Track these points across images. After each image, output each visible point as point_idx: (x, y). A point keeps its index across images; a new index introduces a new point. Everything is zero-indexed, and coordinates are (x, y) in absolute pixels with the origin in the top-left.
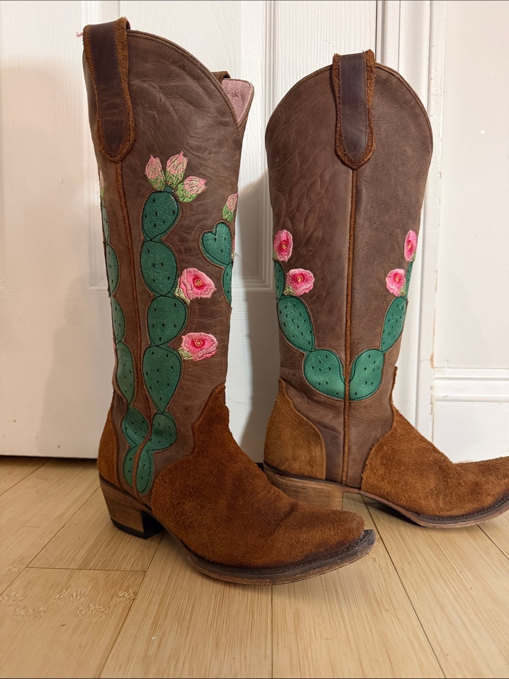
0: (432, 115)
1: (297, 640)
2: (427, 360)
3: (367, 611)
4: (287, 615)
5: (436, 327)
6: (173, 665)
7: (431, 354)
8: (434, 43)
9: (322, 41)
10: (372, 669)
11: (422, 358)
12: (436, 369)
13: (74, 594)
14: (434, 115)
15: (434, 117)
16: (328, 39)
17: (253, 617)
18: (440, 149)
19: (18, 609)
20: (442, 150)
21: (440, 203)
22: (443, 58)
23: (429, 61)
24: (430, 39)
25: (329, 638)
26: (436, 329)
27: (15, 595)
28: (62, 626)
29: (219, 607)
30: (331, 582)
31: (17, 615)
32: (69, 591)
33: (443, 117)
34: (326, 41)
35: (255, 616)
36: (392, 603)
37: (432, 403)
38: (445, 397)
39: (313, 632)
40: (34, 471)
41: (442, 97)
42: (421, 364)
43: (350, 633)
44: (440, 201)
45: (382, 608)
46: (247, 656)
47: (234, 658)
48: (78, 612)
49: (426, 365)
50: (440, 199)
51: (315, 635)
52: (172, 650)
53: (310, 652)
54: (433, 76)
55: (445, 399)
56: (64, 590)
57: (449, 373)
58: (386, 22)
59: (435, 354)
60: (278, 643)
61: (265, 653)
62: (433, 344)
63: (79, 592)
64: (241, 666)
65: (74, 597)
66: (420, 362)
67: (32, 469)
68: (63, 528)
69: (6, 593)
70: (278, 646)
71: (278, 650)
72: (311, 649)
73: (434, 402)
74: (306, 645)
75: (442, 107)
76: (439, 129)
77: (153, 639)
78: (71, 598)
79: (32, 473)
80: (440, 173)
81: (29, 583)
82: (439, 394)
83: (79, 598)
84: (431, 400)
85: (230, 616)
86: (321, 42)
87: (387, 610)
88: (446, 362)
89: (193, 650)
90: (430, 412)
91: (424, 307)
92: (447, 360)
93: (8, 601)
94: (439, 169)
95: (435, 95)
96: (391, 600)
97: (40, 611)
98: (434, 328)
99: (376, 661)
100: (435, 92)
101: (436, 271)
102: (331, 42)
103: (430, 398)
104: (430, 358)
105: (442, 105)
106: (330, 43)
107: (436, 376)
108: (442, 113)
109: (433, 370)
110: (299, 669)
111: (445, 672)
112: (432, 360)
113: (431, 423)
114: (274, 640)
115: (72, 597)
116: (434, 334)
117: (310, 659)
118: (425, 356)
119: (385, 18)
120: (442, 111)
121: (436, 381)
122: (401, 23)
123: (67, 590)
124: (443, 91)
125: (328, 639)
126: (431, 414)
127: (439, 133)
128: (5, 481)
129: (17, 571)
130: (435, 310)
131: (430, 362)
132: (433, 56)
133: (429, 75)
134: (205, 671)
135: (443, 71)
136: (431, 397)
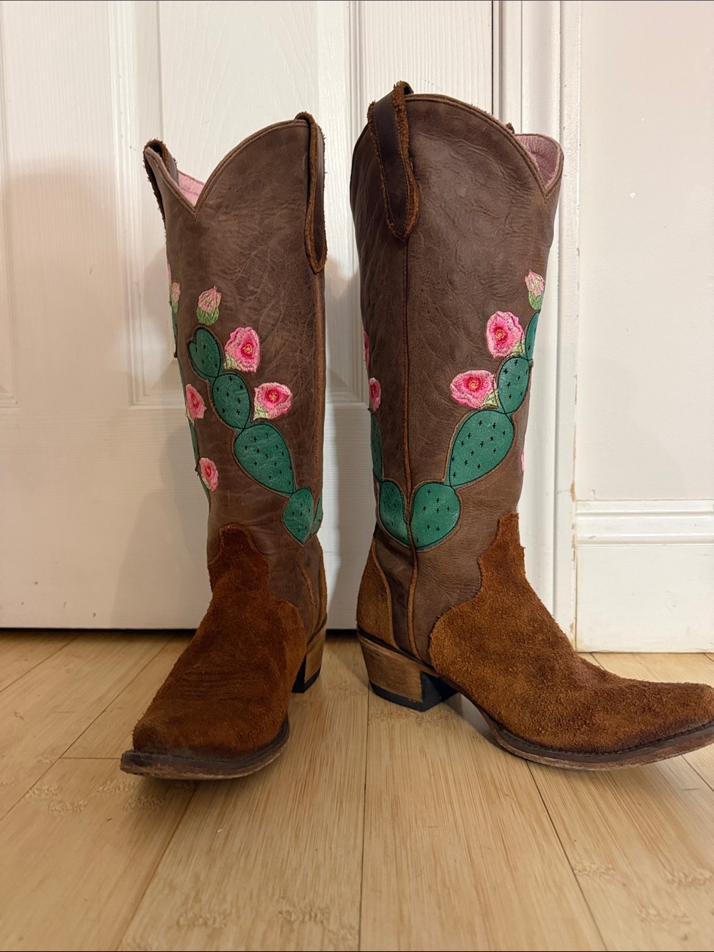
0: (566, 176)
1: (393, 828)
2: (566, 491)
3: (481, 796)
4: (383, 802)
5: (576, 448)
6: (243, 858)
7: (571, 483)
8: (566, 83)
9: (423, 82)
10: (482, 857)
11: (560, 488)
12: (579, 502)
13: (121, 786)
14: (568, 175)
15: (568, 177)
16: (430, 79)
17: (341, 806)
18: (578, 219)
19: (52, 804)
20: (579, 220)
21: (578, 288)
22: (579, 101)
23: (561, 106)
24: (560, 77)
25: (433, 825)
26: (577, 451)
27: (48, 789)
28: (108, 820)
29: (300, 796)
30: (440, 765)
31: (52, 811)
32: (115, 782)
33: (580, 176)
34: (429, 82)
35: (344, 805)
36: (513, 788)
37: (574, 546)
38: (591, 538)
39: (414, 821)
40: (62, 648)
41: (578, 151)
42: (560, 496)
43: (459, 821)
44: (578, 286)
45: (501, 793)
46: (333, 848)
47: (317, 850)
48: (127, 805)
49: (564, 497)
50: (578, 283)
51: (416, 822)
52: (242, 843)
53: (409, 842)
54: (565, 124)
55: (591, 541)
56: (109, 783)
57: (596, 507)
58: (504, 56)
59: (576, 483)
60: (371, 832)
61: (355, 843)
62: (574, 470)
63: (127, 783)
64: (325, 858)
65: (121, 789)
66: (558, 493)
67: (60, 645)
68: (104, 713)
69: (36, 787)
70: (370, 835)
71: (370, 839)
72: (410, 838)
73: (577, 545)
74: (405, 835)
75: (578, 164)
76: (575, 193)
77: (218, 831)
78: (117, 791)
79: (60, 650)
80: (578, 249)
81: (65, 775)
82: (583, 534)
83: (127, 790)
84: (573, 542)
85: (314, 805)
86: (421, 83)
87: (507, 795)
88: (592, 493)
89: (267, 842)
90: (572, 558)
91: (561, 423)
92: (594, 491)
93: (39, 795)
94: (577, 245)
95: (569, 149)
96: (512, 783)
97: (80, 805)
98: (575, 450)
99: (488, 848)
100: (569, 146)
101: (576, 376)
102: (434, 82)
103: (572, 540)
104: (570, 487)
105: (578, 161)
106: (432, 84)
107: (579, 512)
108: (578, 173)
109: (574, 504)
110: (394, 859)
111: (569, 858)
112: (572, 490)
113: (574, 572)
114: (365, 830)
115: (119, 789)
116: (575, 457)
117: (409, 849)
118: (564, 485)
119: (504, 51)
120: (578, 169)
121: (580, 518)
122: (523, 56)
123: (111, 782)
124: (579, 144)
125: (432, 827)
126: (574, 560)
127: (576, 197)
128: (26, 660)
129: (49, 762)
130: (575, 426)
131: (570, 494)
132: (565, 99)
133: (560, 123)
134: (282, 864)
135: (579, 117)
136: (574, 538)
